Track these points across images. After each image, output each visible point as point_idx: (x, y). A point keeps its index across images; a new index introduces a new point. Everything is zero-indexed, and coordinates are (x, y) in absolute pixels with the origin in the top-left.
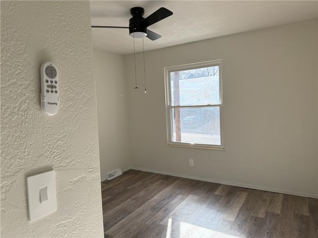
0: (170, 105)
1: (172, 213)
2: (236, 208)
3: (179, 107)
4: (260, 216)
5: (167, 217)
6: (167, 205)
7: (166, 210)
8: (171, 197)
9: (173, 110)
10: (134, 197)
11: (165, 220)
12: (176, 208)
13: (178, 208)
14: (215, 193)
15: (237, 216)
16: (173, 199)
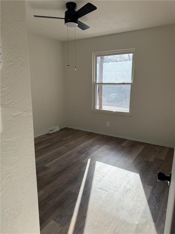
0: (95, 82)
1: (91, 155)
2: (135, 154)
3: (102, 84)
4: (150, 160)
5: (88, 158)
6: (89, 151)
7: (87, 153)
8: (92, 145)
9: (98, 86)
10: (66, 145)
11: (86, 160)
12: (94, 153)
13: (96, 152)
14: (122, 145)
15: (135, 160)
16: (93, 147)
